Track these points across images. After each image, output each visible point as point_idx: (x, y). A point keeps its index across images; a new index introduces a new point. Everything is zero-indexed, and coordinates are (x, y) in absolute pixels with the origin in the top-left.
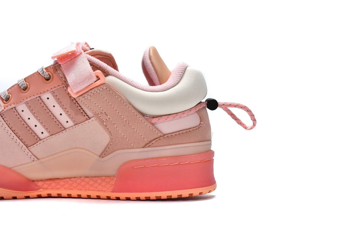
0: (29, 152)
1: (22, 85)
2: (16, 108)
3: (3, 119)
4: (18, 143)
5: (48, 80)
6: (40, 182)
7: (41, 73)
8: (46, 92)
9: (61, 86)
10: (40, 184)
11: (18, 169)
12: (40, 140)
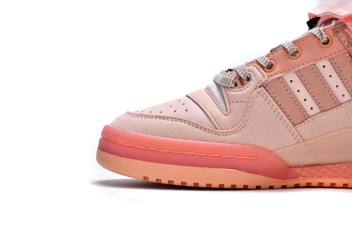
0: (296, 132)
1: (292, 49)
2: (283, 77)
3: (267, 91)
4: (284, 121)
5: (326, 43)
6: (298, 169)
7: (318, 36)
8: (323, 59)
9: (342, 51)
10: (298, 170)
11: (281, 153)
12: (309, 117)
